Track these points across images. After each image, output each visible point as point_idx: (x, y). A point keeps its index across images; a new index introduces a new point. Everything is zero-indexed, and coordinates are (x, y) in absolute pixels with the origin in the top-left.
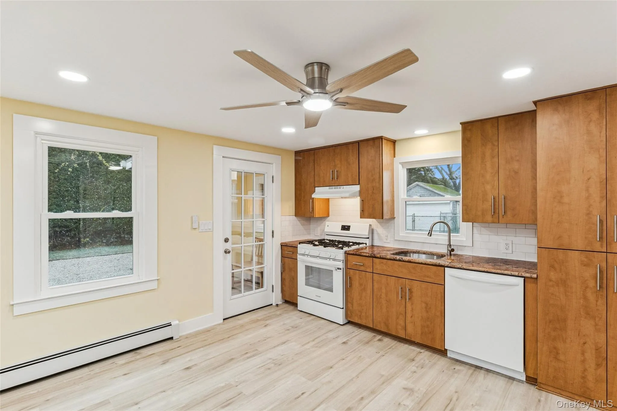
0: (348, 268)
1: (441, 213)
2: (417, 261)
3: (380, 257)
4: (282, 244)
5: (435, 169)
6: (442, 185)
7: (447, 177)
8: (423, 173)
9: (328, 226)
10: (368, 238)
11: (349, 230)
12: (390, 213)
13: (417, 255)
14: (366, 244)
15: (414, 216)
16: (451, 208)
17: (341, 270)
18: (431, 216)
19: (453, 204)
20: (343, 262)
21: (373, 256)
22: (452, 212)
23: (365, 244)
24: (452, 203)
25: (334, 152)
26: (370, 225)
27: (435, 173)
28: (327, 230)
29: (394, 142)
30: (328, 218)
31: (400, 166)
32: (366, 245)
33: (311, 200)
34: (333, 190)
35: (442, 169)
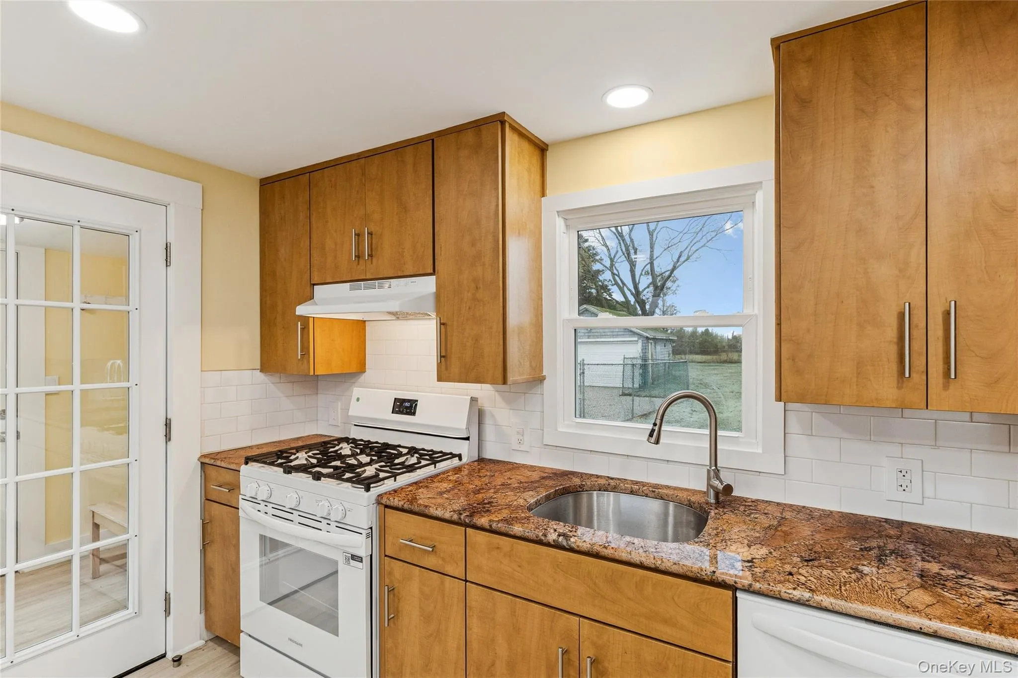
0: (386, 556)
1: (624, 358)
2: (624, 556)
3: (491, 526)
4: (207, 461)
5: (612, 285)
6: (625, 311)
7: (632, 300)
8: (594, 291)
9: (358, 400)
10: (467, 439)
11: (414, 414)
12: (531, 366)
13: (612, 498)
14: (460, 457)
15: (584, 365)
16: (640, 350)
17: (361, 561)
18: (612, 365)
19: (642, 343)
20: (370, 535)
21: (467, 521)
22: (640, 356)
23: (457, 458)
24: (641, 341)
25: (363, 174)
26: (474, 400)
27: (612, 292)
28: (356, 410)
29: (542, 149)
30: (363, 378)
31: (560, 223)
32: (460, 459)
33: (299, 323)
34: (364, 292)
35: (624, 284)
